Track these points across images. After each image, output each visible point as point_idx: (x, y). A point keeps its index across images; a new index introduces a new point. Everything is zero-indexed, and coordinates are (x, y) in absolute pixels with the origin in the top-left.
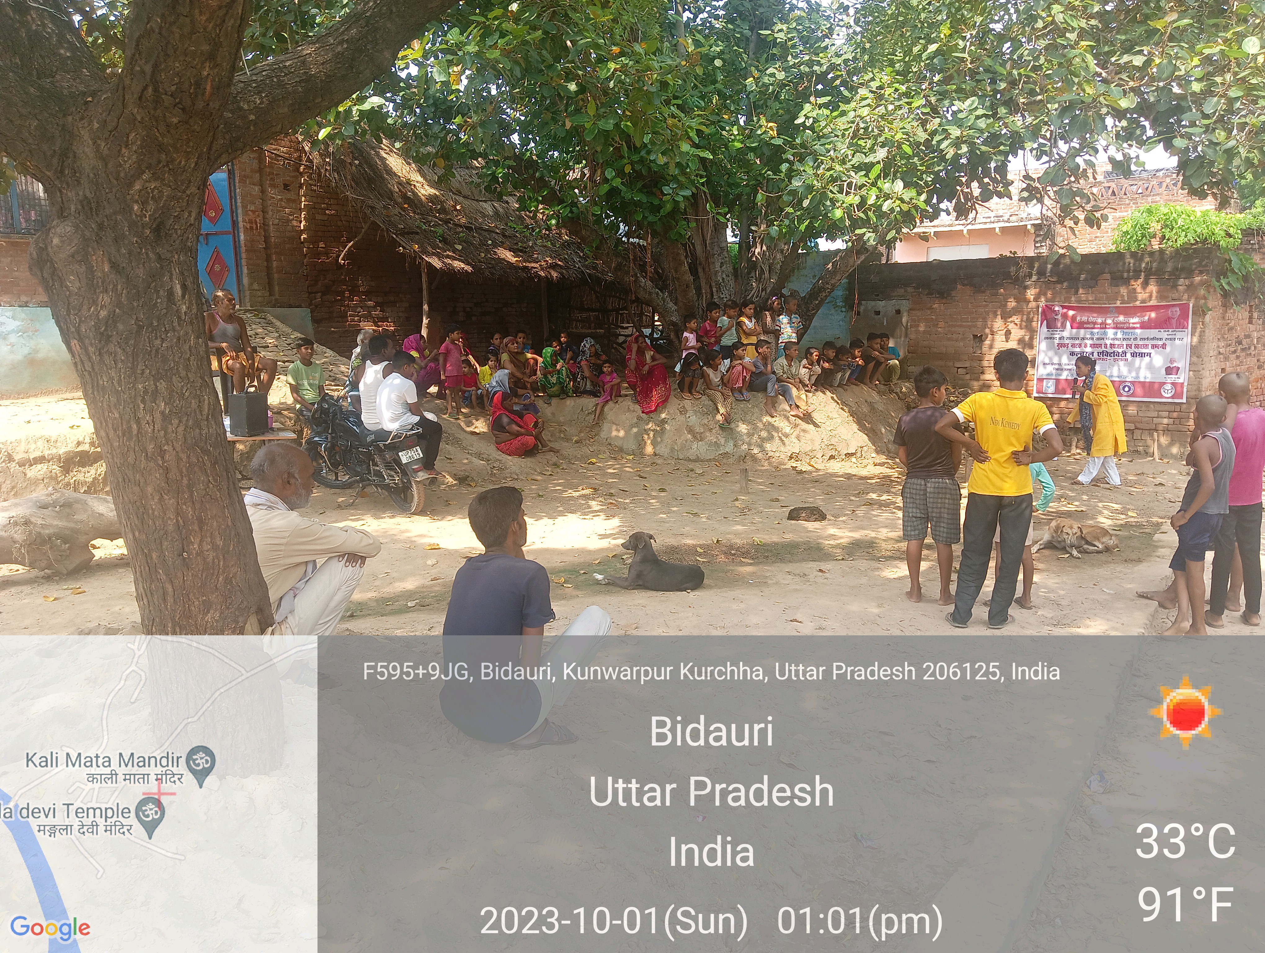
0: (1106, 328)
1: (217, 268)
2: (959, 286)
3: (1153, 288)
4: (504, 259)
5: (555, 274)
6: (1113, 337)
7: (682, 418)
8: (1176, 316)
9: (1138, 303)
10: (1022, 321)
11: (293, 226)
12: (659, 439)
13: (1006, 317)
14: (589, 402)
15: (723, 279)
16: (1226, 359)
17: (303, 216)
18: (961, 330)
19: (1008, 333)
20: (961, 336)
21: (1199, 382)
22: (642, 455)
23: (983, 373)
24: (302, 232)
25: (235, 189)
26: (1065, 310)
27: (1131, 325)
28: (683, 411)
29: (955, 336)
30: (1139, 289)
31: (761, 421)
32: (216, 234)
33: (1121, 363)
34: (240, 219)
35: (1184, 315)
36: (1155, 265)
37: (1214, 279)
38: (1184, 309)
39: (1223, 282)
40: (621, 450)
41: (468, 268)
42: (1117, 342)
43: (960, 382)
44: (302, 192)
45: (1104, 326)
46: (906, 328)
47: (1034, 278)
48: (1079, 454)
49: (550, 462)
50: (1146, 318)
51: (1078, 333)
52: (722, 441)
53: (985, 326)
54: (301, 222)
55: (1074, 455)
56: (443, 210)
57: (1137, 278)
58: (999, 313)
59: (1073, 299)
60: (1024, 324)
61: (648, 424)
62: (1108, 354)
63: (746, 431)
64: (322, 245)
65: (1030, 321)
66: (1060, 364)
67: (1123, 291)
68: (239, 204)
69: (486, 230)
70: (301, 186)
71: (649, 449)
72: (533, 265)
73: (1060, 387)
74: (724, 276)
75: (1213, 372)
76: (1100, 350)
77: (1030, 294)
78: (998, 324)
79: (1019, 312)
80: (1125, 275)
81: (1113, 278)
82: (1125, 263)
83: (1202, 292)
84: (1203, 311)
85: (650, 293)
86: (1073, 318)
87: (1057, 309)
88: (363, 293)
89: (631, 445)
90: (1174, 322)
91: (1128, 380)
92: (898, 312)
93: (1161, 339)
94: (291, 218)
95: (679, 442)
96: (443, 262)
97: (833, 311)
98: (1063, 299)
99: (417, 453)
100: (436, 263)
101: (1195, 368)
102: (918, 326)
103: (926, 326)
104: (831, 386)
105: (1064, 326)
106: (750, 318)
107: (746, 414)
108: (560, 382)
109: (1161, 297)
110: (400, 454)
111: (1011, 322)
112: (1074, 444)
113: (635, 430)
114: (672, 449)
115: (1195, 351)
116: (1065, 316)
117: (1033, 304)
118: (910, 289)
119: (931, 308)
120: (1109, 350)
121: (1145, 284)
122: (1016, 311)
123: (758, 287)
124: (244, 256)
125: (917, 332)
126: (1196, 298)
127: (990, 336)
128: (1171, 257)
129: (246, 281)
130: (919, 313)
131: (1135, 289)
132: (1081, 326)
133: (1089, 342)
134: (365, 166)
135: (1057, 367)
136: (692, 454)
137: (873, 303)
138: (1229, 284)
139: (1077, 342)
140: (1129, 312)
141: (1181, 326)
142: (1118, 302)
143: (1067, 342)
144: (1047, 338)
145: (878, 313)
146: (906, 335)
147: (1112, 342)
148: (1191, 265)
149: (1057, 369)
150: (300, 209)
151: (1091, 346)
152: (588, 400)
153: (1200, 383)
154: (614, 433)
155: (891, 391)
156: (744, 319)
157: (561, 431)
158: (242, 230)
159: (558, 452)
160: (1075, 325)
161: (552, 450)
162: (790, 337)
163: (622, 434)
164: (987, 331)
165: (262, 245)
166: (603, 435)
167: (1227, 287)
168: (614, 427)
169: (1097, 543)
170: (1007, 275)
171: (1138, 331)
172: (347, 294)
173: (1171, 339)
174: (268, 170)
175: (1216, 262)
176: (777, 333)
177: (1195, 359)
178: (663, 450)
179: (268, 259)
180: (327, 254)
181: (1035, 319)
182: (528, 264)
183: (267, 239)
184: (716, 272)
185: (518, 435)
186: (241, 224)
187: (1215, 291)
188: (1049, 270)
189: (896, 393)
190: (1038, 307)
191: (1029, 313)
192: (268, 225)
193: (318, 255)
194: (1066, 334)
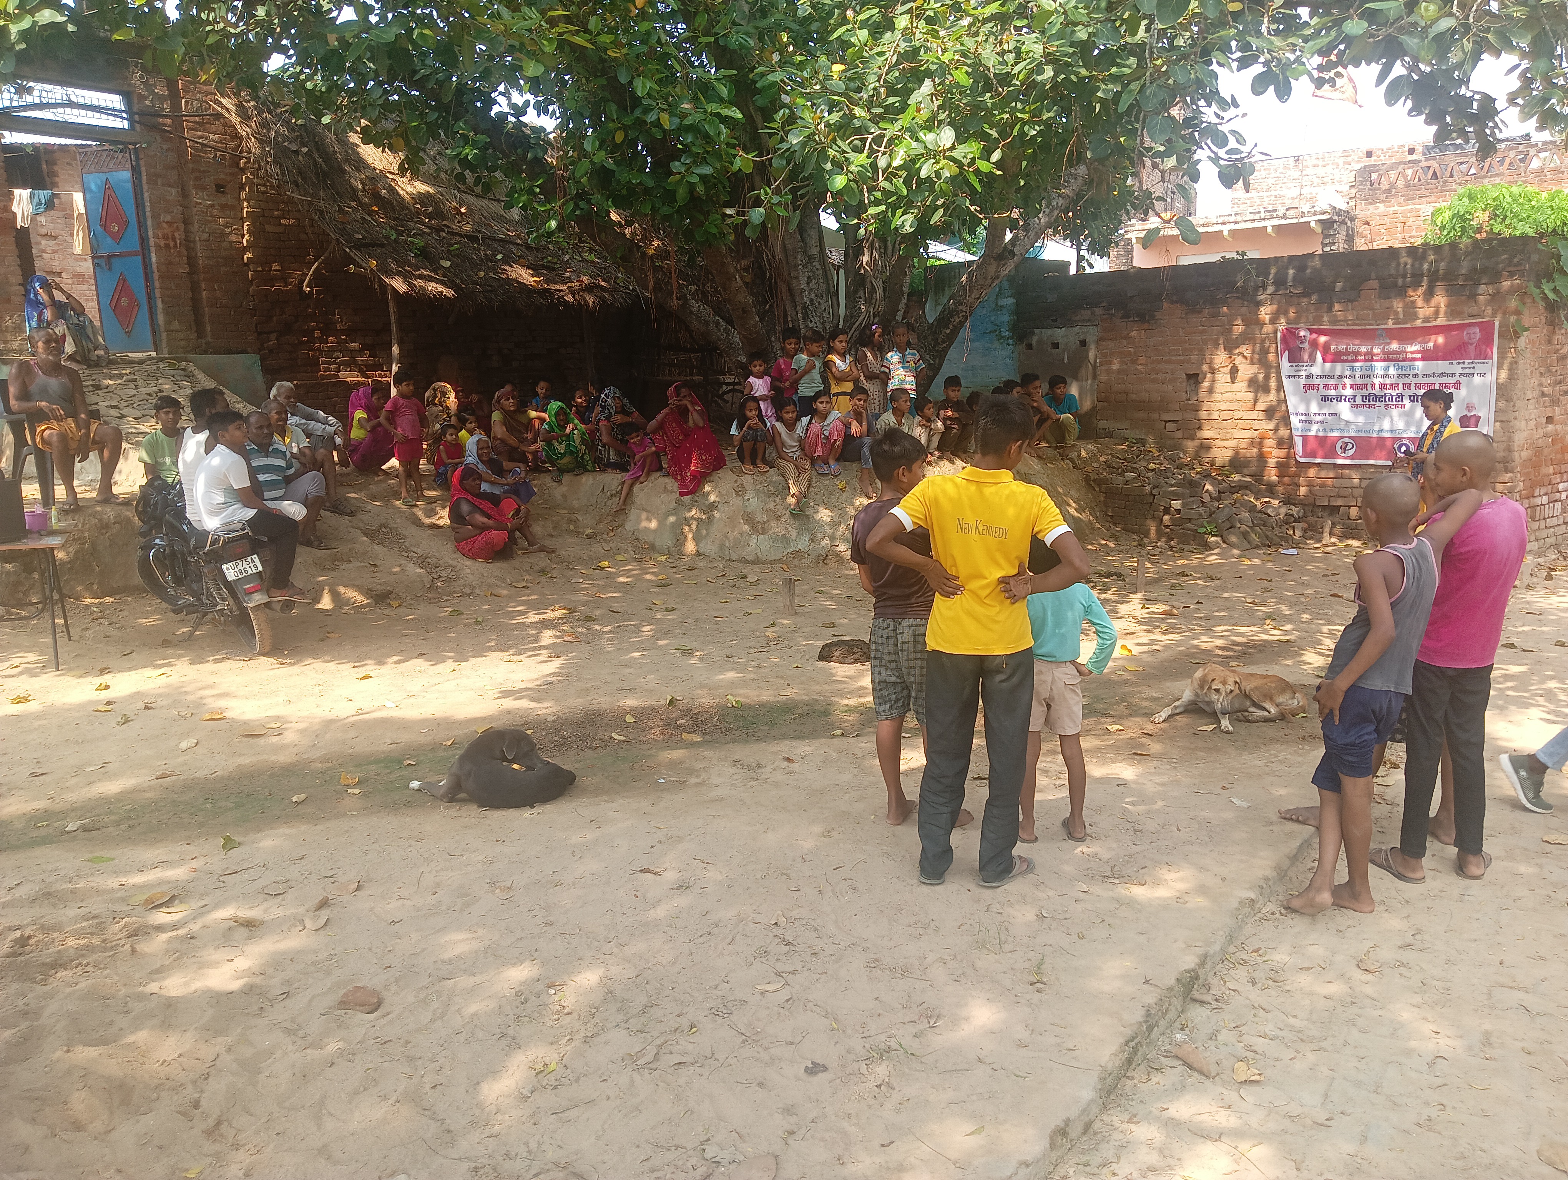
0: (1372, 360)
1: (124, 301)
2: (1166, 305)
3: (1441, 300)
4: (516, 280)
5: (591, 300)
6: (1382, 373)
7: (738, 501)
8: (1475, 341)
9: (1418, 323)
10: (1253, 352)
11: (231, 242)
12: (704, 532)
13: (1230, 349)
14: (613, 479)
15: (811, 300)
16: (1555, 402)
17: (246, 228)
18: (1169, 367)
19: (1234, 371)
20: (1169, 376)
21: (1510, 437)
22: (681, 553)
23: (1200, 428)
24: (245, 250)
25: (142, 194)
26: (1314, 336)
27: (1409, 356)
28: (740, 491)
29: (1161, 376)
30: (1420, 303)
31: (852, 504)
32: (121, 255)
33: (1395, 412)
34: (150, 234)
35: (1487, 340)
36: (1442, 265)
37: (1531, 284)
38: (1487, 329)
39: (1547, 289)
40: (652, 547)
41: (448, 292)
42: (1388, 381)
43: (1169, 442)
44: (243, 195)
45: (1370, 357)
46: (1095, 367)
47: (1270, 289)
48: (1334, 544)
49: (537, 568)
50: (1431, 344)
51: (1333, 369)
52: (794, 534)
53: (1202, 361)
54: (243, 236)
55: (1327, 545)
56: (439, 214)
57: (1416, 285)
58: (1221, 342)
59: (1325, 319)
60: (1256, 356)
61: (690, 510)
62: (1377, 398)
63: (829, 519)
64: (276, 266)
65: (1265, 352)
66: (1307, 414)
67: (1398, 305)
68: (148, 214)
69: (500, 241)
70: (242, 187)
71: (690, 547)
72: (558, 287)
73: (1309, 448)
74: (813, 296)
75: (1533, 423)
76: (1365, 392)
77: (1265, 312)
78: (1220, 358)
79: (1250, 339)
80: (1400, 281)
81: (1383, 287)
82: (1399, 264)
83: (1513, 303)
84: (1515, 332)
85: (707, 323)
86: (1326, 348)
87: (1302, 333)
88: (343, 331)
89: (666, 541)
90: (1472, 348)
91: (1405, 435)
92: (1083, 343)
93: (1453, 375)
94: (228, 230)
95: (732, 536)
96: (410, 284)
97: (996, 344)
98: (1311, 319)
99: (253, 565)
100: (400, 285)
101: (1502, 418)
102: (1110, 363)
103: (1121, 363)
104: (965, 452)
105: (1312, 359)
106: (843, 356)
107: (831, 494)
108: (569, 452)
109: (1452, 312)
110: (224, 567)
111: (1239, 354)
112: (1327, 530)
113: (672, 519)
114: (722, 546)
115: (1503, 391)
116: (1314, 344)
117: (1268, 328)
118: (1099, 311)
119: (1127, 337)
120: (1377, 391)
121: (1429, 294)
122: (1246, 338)
123: (868, 311)
124: (157, 284)
125: (1109, 372)
126: (1504, 313)
127: (1209, 375)
128: (1467, 254)
129: (161, 318)
130: (1111, 344)
131: (1414, 302)
132: (1337, 358)
133: (1348, 381)
134: (316, 155)
135: (1303, 418)
136: (749, 553)
137: (1049, 332)
138: (1555, 290)
139: (1332, 381)
140: (1405, 335)
141: (1482, 355)
142: (1390, 322)
143: (1317, 381)
144: (1289, 377)
145: (1056, 346)
146: (1095, 377)
147: (1382, 380)
148: (1497, 263)
149: (1305, 422)
150: (242, 218)
151: (1352, 386)
152: (613, 476)
153: (1510, 439)
154: (644, 524)
155: (1064, 456)
156: (835, 358)
157: (570, 521)
158: (153, 249)
159: (553, 552)
160: (1329, 357)
161: (542, 550)
162: (902, 382)
163: (653, 524)
164: (1205, 367)
165: (184, 269)
166: (629, 526)
167: (1551, 296)
168: (644, 515)
169: (1267, 705)
170: (1231, 286)
171: (1419, 364)
172: (317, 333)
173: (1467, 375)
174: (191, 166)
175: (1535, 258)
176: (885, 377)
177: (1502, 404)
178: (710, 548)
179: (195, 288)
180: (284, 279)
181: (1272, 350)
182: (553, 287)
183: (191, 261)
184: (802, 291)
185: (485, 528)
186: (152, 242)
187: (1534, 301)
188: (1290, 277)
189: (1071, 460)
190: (1276, 332)
191: (1263, 341)
192: (194, 242)
193: (271, 281)
194: (1316, 370)
